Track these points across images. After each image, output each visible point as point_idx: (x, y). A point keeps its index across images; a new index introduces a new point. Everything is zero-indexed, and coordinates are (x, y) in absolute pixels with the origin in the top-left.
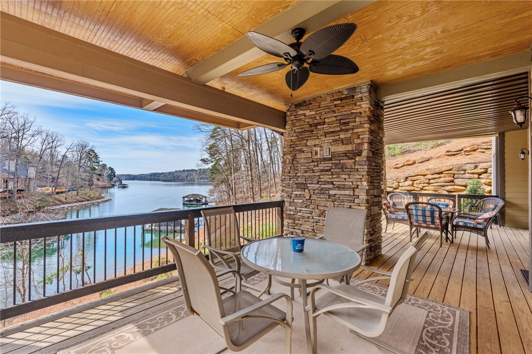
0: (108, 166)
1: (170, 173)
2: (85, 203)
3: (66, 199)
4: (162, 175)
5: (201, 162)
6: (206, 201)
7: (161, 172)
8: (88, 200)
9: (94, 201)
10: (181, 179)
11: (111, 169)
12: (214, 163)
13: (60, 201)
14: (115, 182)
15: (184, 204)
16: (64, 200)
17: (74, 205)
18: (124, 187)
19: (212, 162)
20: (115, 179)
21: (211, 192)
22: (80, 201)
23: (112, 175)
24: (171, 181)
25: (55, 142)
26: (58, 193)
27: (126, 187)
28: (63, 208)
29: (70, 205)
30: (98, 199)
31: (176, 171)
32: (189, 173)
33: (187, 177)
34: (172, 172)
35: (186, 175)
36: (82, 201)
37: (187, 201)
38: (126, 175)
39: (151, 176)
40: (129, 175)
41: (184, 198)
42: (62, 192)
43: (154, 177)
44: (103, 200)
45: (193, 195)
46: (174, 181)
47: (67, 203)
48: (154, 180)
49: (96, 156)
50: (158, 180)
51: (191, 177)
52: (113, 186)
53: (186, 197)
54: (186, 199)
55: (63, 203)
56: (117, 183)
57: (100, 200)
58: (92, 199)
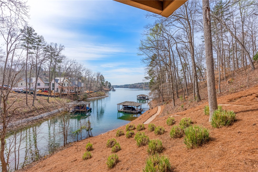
0: (108, 82)
1: (132, 85)
2: (99, 97)
3: (93, 95)
4: (129, 86)
5: (145, 78)
6: (148, 98)
7: (129, 84)
8: (100, 96)
9: (102, 97)
10: (137, 87)
11: (110, 83)
12: (151, 79)
13: (91, 96)
14: (111, 89)
15: (137, 99)
16: (92, 95)
17: (95, 98)
18: (114, 90)
19: (150, 78)
20: (111, 87)
21: (150, 94)
22: (97, 96)
23: (110, 86)
24: (133, 88)
25: (90, 73)
26: (91, 93)
27: (115, 91)
28: (92, 99)
29: (94, 98)
30: (104, 95)
31: (135, 84)
32: (141, 84)
33: (140, 86)
34: (133, 84)
35: (139, 85)
36: (98, 96)
37: (139, 98)
38: (115, 86)
39: (125, 86)
40: (116, 86)
41: (137, 96)
42: (92, 93)
43: (126, 86)
44: (106, 96)
45: (142, 95)
46: (134, 88)
47: (93, 97)
48: (126, 88)
49: (103, 78)
50: (128, 88)
51: (142, 86)
52: (110, 90)
53: (138, 96)
54: (138, 97)
55: (92, 97)
56: (112, 89)
57: (104, 96)
58: (102, 95)
